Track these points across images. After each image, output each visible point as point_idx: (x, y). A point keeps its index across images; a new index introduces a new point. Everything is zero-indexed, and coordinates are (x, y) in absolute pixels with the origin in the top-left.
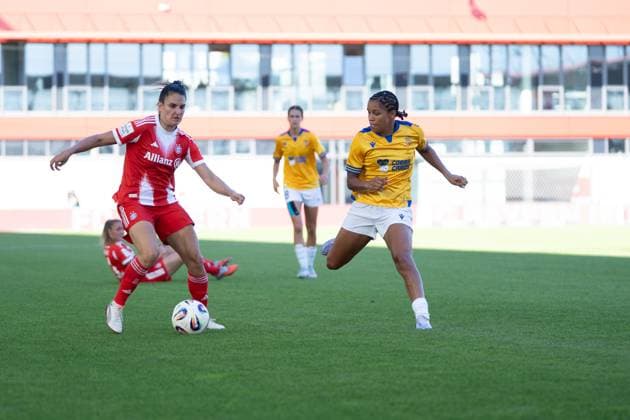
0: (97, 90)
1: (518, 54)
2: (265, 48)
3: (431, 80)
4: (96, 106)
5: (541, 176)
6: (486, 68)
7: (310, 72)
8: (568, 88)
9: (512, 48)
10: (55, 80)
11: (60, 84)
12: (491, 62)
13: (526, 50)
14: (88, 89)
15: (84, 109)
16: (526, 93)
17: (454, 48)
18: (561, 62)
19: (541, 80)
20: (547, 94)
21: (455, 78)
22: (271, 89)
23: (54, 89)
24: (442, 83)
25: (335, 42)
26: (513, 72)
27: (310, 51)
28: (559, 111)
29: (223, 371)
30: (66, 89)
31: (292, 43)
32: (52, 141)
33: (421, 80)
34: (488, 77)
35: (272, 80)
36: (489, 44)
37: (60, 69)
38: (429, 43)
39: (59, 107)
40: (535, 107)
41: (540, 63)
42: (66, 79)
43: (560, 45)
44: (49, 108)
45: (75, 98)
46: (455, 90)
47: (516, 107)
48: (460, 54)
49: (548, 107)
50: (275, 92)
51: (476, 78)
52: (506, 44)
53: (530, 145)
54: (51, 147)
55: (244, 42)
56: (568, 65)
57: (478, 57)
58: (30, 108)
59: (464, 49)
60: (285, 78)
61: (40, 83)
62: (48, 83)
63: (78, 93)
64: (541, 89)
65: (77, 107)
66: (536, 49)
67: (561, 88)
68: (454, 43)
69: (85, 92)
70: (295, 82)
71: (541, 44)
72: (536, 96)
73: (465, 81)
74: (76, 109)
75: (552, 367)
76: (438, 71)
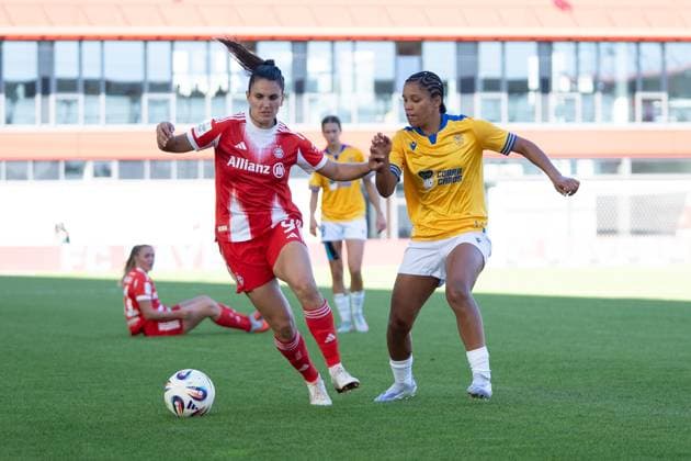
0: (91, 98)
1: (611, 53)
2: (300, 46)
3: (504, 86)
4: (88, 119)
5: (639, 203)
6: (572, 71)
7: (355, 76)
8: (673, 95)
9: (604, 46)
10: (39, 87)
11: (46, 92)
12: (577, 63)
13: (621, 48)
14: (80, 97)
15: (75, 121)
16: (621, 102)
17: (533, 46)
18: (664, 63)
19: (639, 85)
20: (647, 103)
21: (534, 83)
22: (307, 96)
23: (38, 97)
24: (518, 88)
25: (385, 39)
26: (605, 76)
27: (354, 49)
28: (661, 123)
29: (248, 447)
30: (53, 97)
31: (332, 40)
32: (34, 161)
33: (492, 85)
34: (574, 82)
35: (307, 86)
36: (576, 41)
37: (46, 73)
38: (502, 40)
39: (45, 120)
40: (632, 118)
41: (638, 63)
42: (53, 85)
43: (662, 41)
44: (32, 121)
45: (64, 109)
46: (534, 98)
47: (608, 118)
48: (540, 54)
49: (648, 118)
50: (312, 101)
51: (560, 83)
52: (597, 41)
53: (626, 166)
54: (34, 169)
55: (273, 39)
56: (672, 67)
57: (561, 57)
58: (9, 121)
59: (545, 47)
60: (324, 83)
61: (21, 90)
62: (30, 90)
63: (68, 103)
64: (640, 95)
65: (67, 119)
66: (633, 46)
67: (664, 95)
68: (532, 39)
69: (76, 101)
70: (335, 88)
71: (639, 41)
72: (633, 104)
73: (545, 86)
74: (66, 122)
75: (655, 439)
76: (513, 74)
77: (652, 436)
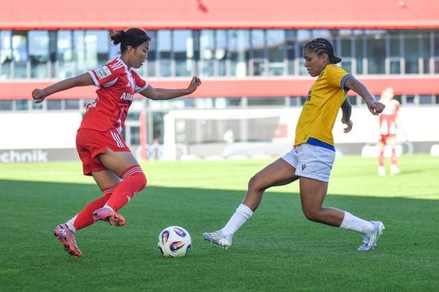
1: (235, 36)
2: (53, 34)
3: (173, 56)
5: (251, 122)
6: (212, 46)
7: (85, 51)
8: (272, 60)
9: (231, 32)
12: (215, 42)
13: (241, 34)
16: (241, 66)
17: (189, 33)
18: (266, 42)
19: (251, 54)
20: (256, 65)
21: (190, 54)
22: (57, 64)
24: (181, 57)
25: (102, 29)
26: (231, 49)
27: (85, 35)
28: (265, 77)
29: (20, 267)
31: (73, 30)
33: (166, 55)
34: (214, 52)
35: (58, 57)
36: (215, 29)
38: (172, 29)
40: (248, 74)
41: (250, 41)
43: (265, 29)
46: (190, 64)
47: (233, 74)
48: (193, 36)
49: (257, 73)
50: (60, 65)
51: (206, 54)
52: (227, 29)
53: (244, 101)
55: (36, 29)
56: (271, 43)
57: (206, 39)
59: (196, 33)
60: (68, 55)
64: (251, 62)
66: (247, 32)
67: (266, 61)
68: (188, 28)
70: (74, 58)
71: (251, 29)
72: (247, 66)
73: (197, 56)
75: (258, 260)
76: (178, 48)
77: (256, 259)
